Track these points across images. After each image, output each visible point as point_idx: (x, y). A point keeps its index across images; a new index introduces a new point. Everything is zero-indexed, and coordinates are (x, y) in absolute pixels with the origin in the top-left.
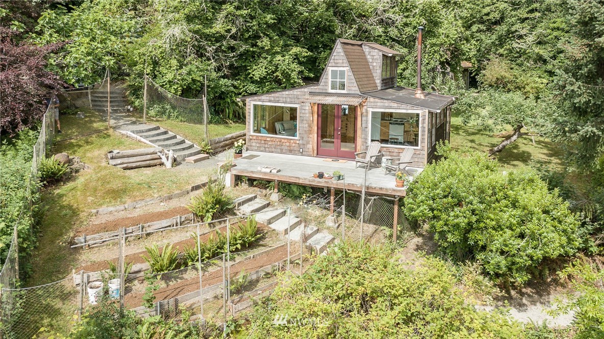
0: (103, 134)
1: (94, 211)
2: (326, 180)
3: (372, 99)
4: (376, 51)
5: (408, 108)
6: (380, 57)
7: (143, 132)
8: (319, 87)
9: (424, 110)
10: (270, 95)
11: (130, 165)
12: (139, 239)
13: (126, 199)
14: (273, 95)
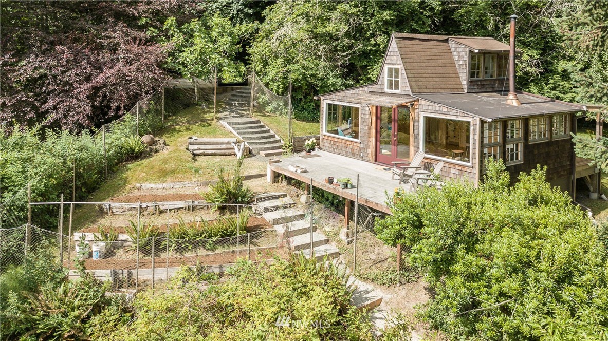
0: (205, 123)
1: (138, 185)
2: (334, 187)
3: (423, 102)
4: (462, 46)
5: (458, 114)
6: (466, 54)
7: (239, 124)
8: (377, 86)
9: (475, 118)
10: (338, 94)
11: (206, 152)
12: (153, 214)
13: (169, 179)
14: (340, 94)
